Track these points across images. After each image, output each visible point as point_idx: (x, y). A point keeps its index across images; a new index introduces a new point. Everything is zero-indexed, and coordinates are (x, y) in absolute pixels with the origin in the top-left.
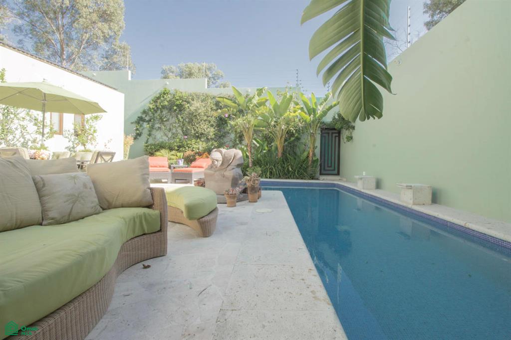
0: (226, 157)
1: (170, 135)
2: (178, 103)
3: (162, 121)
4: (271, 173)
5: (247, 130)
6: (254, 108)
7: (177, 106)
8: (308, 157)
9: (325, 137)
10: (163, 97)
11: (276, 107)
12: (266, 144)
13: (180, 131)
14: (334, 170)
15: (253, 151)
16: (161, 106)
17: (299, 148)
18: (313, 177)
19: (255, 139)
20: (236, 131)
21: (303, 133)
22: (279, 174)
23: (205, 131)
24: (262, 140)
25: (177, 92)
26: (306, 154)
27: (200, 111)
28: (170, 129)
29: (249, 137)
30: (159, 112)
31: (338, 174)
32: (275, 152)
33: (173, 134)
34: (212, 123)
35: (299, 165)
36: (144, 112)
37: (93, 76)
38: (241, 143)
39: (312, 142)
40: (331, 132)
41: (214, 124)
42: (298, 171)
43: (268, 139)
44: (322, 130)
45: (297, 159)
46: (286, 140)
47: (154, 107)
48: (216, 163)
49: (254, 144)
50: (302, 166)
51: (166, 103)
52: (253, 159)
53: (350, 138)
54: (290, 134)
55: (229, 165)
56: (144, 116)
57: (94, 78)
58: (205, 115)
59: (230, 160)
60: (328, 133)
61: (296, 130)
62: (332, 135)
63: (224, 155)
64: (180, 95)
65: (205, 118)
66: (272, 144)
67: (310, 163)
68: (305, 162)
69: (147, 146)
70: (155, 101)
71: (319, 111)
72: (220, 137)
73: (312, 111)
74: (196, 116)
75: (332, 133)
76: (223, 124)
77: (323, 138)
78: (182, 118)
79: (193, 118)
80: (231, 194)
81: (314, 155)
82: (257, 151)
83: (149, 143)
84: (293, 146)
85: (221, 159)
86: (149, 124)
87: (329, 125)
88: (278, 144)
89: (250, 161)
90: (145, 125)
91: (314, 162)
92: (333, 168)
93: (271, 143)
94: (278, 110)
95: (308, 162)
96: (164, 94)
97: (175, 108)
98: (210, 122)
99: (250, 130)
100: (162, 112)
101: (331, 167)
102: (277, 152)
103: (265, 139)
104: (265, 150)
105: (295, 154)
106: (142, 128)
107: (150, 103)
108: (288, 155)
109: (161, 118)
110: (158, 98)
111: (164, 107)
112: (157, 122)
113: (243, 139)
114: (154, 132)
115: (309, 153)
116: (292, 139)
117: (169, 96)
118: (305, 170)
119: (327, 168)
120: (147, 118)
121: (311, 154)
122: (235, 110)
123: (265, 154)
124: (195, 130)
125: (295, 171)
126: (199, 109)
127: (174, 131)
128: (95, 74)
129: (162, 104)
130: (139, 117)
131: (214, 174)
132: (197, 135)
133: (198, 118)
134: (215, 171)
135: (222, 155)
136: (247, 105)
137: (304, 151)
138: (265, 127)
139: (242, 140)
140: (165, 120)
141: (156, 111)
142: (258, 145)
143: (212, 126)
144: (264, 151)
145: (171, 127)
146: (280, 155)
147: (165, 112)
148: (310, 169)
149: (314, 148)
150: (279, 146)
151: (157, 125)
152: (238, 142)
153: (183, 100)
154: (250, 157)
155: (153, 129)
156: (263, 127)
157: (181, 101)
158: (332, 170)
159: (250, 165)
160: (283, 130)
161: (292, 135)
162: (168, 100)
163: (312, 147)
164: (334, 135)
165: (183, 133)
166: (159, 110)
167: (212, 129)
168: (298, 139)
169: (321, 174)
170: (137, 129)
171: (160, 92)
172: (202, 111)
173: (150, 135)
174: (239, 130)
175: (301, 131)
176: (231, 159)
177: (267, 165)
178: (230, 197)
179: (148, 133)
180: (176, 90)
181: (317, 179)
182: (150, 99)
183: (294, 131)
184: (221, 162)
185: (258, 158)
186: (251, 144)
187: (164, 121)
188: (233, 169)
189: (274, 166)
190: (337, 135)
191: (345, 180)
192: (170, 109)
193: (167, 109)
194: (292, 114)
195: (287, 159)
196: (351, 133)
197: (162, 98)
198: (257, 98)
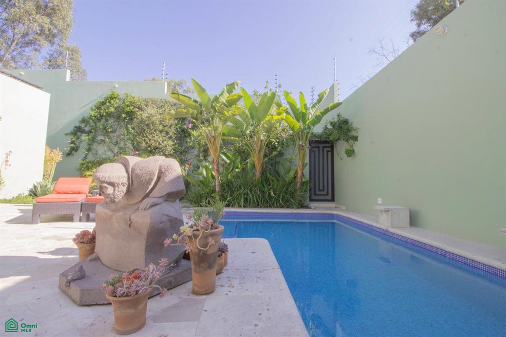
0: (138, 176)
1: (116, 150)
2: (128, 109)
3: (106, 132)
4: (246, 199)
5: (212, 140)
6: (222, 108)
7: (127, 113)
8: (295, 177)
9: (314, 152)
10: (110, 102)
11: (253, 110)
12: (239, 160)
13: (129, 145)
14: (327, 194)
15: (221, 170)
16: (106, 113)
17: (282, 165)
18: (302, 204)
19: (225, 154)
20: (199, 144)
21: (288, 146)
22: (257, 201)
23: (159, 144)
24: (234, 155)
25: (127, 97)
26: (292, 174)
27: (154, 119)
28: (117, 142)
29: (216, 150)
30: (103, 121)
31: (333, 200)
32: (251, 171)
33: (121, 148)
34: (171, 134)
35: (285, 189)
36: (84, 121)
37: (21, 75)
38: (206, 159)
39: (302, 157)
40: (321, 146)
41: (173, 136)
42: (283, 197)
43: (243, 154)
44: (311, 142)
45: (281, 181)
46: (265, 156)
47: (96, 114)
48: (110, 190)
49: (223, 160)
50: (287, 189)
51: (112, 109)
52: (221, 180)
53: (350, 153)
54: (270, 147)
55: (147, 196)
56: (83, 126)
57: (21, 78)
58: (161, 124)
59: (149, 183)
60: (319, 148)
61: (279, 142)
62: (323, 150)
63: (133, 170)
64: (132, 100)
65: (161, 127)
66: (247, 161)
67: (298, 185)
68: (292, 185)
69: (83, 164)
70: (99, 108)
71: (310, 116)
72: (181, 153)
73: (300, 116)
74: (148, 125)
75: (324, 147)
76: (185, 136)
77: (313, 154)
78: (133, 128)
79: (145, 128)
80: (122, 295)
81: (303, 174)
82: (227, 169)
83: (87, 160)
84: (275, 163)
85: (125, 180)
86: (88, 136)
87: (320, 136)
88: (256, 159)
89: (217, 184)
90: (84, 137)
91: (303, 184)
92: (325, 192)
93: (247, 159)
94: (256, 114)
95: (295, 184)
96: (111, 98)
97: (124, 116)
98: (167, 133)
99: (217, 140)
100: (107, 120)
101: (323, 190)
102: (253, 171)
103: (237, 154)
104: (237, 168)
105: (278, 173)
106: (79, 141)
107: (92, 109)
108: (269, 175)
109: (105, 129)
110: (103, 103)
111: (110, 115)
112: (100, 133)
113: (209, 154)
114: (95, 146)
115: (296, 172)
116: (275, 153)
117: (117, 101)
118: (292, 195)
119: (318, 192)
120: (87, 129)
121: (300, 173)
122: (196, 112)
123: (237, 174)
124: (147, 143)
125: (279, 196)
126: (153, 116)
127: (122, 145)
128: (23, 73)
129: (107, 111)
130: (76, 127)
131: (111, 217)
132: (149, 149)
133: (152, 127)
134: (114, 211)
135: (127, 172)
136: (212, 105)
137: (289, 170)
138: (238, 136)
139: (208, 156)
140: (109, 130)
141: (99, 120)
142: (228, 161)
143: (170, 138)
144: (237, 170)
145: (119, 140)
146: (258, 174)
147: (111, 121)
148: (298, 193)
149: (304, 166)
150: (256, 163)
151: (100, 138)
152: (202, 158)
153: (135, 107)
154: (216, 178)
155: (94, 142)
156: (235, 137)
157: (132, 108)
158: (325, 195)
159: (217, 190)
160: (262, 141)
161: (274, 148)
162: (116, 106)
163: (301, 164)
164: (326, 149)
165: (134, 147)
166: (104, 118)
167: (171, 143)
168: (281, 154)
169: (311, 200)
170: (73, 142)
171: (106, 96)
172: (156, 118)
173: (89, 150)
174: (203, 143)
175: (286, 144)
176: (152, 179)
177: (241, 189)
178: (121, 303)
179: (87, 147)
180: (126, 94)
181: (307, 207)
182: (92, 105)
183: (276, 143)
184: (124, 189)
185: (228, 179)
186: (218, 158)
187: (109, 132)
188: (154, 205)
189: (251, 190)
190: (329, 149)
191: (344, 208)
192: (118, 118)
193: (114, 117)
194: (276, 117)
195: (267, 180)
196: (352, 146)
197: (107, 104)
198: (226, 95)
